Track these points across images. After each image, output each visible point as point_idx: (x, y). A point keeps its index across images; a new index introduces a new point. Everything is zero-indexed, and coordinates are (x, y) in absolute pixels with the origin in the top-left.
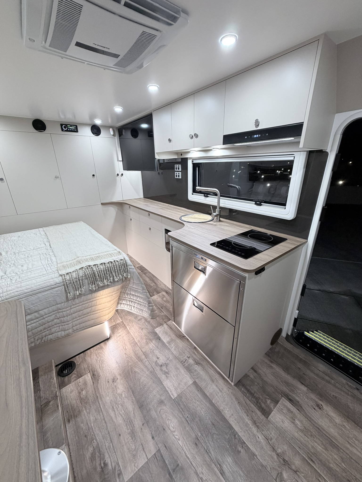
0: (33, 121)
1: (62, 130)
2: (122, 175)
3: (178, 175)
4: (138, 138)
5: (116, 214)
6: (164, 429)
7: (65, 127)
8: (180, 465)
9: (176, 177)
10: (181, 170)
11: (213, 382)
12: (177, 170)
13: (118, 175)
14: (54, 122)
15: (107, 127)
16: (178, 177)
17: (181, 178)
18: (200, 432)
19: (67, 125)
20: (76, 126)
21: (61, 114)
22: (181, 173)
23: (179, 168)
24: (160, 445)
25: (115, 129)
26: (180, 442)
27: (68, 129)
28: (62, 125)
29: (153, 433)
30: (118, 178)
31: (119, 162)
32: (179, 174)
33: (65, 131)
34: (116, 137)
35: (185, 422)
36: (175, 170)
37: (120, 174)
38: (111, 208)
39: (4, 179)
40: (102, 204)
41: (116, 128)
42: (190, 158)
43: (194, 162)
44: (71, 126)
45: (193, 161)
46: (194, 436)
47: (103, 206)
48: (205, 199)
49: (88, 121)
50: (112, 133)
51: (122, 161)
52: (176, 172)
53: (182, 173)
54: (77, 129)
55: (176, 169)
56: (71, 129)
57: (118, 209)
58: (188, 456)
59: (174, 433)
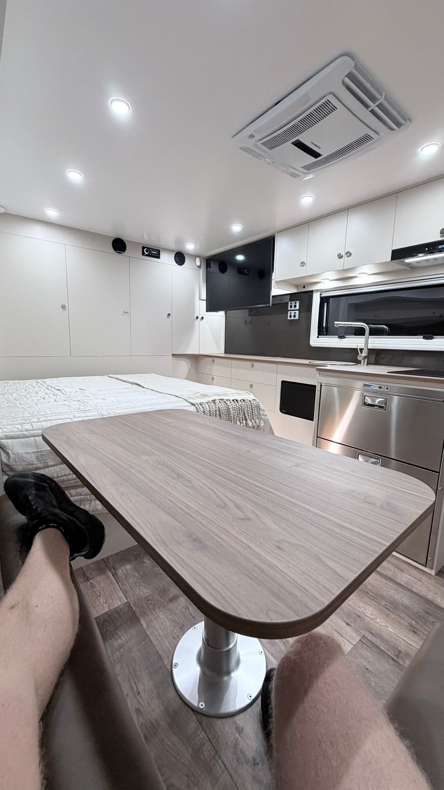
0: (113, 239)
1: (143, 254)
2: (202, 318)
3: (293, 314)
4: (226, 273)
5: (189, 371)
6: (359, 616)
7: (147, 251)
8: (403, 651)
9: (289, 318)
10: (298, 308)
11: (403, 571)
12: (293, 308)
13: (197, 318)
14: (135, 244)
15: (195, 257)
16: (292, 318)
17: (298, 318)
18: (412, 619)
19: (149, 248)
20: (159, 251)
21: (145, 234)
22: (298, 311)
23: (295, 306)
24: (363, 632)
25: (202, 259)
26: (389, 629)
27: (149, 253)
28: (143, 248)
29: (345, 619)
30: (197, 322)
31: (201, 301)
32: (295, 313)
33: (147, 255)
34: (201, 270)
35: (385, 609)
36: (289, 309)
37: (200, 317)
38: (184, 362)
39: (67, 307)
40: (173, 355)
41: (204, 258)
42: (317, 291)
43: (323, 295)
44: (154, 250)
45: (321, 294)
46: (405, 623)
47: (175, 358)
48: (341, 341)
49: (172, 245)
50: (198, 263)
51: (206, 300)
52: (289, 312)
53: (299, 313)
54: (159, 254)
55: (291, 307)
56: (153, 253)
57: (191, 365)
58: (410, 643)
59: (376, 621)
